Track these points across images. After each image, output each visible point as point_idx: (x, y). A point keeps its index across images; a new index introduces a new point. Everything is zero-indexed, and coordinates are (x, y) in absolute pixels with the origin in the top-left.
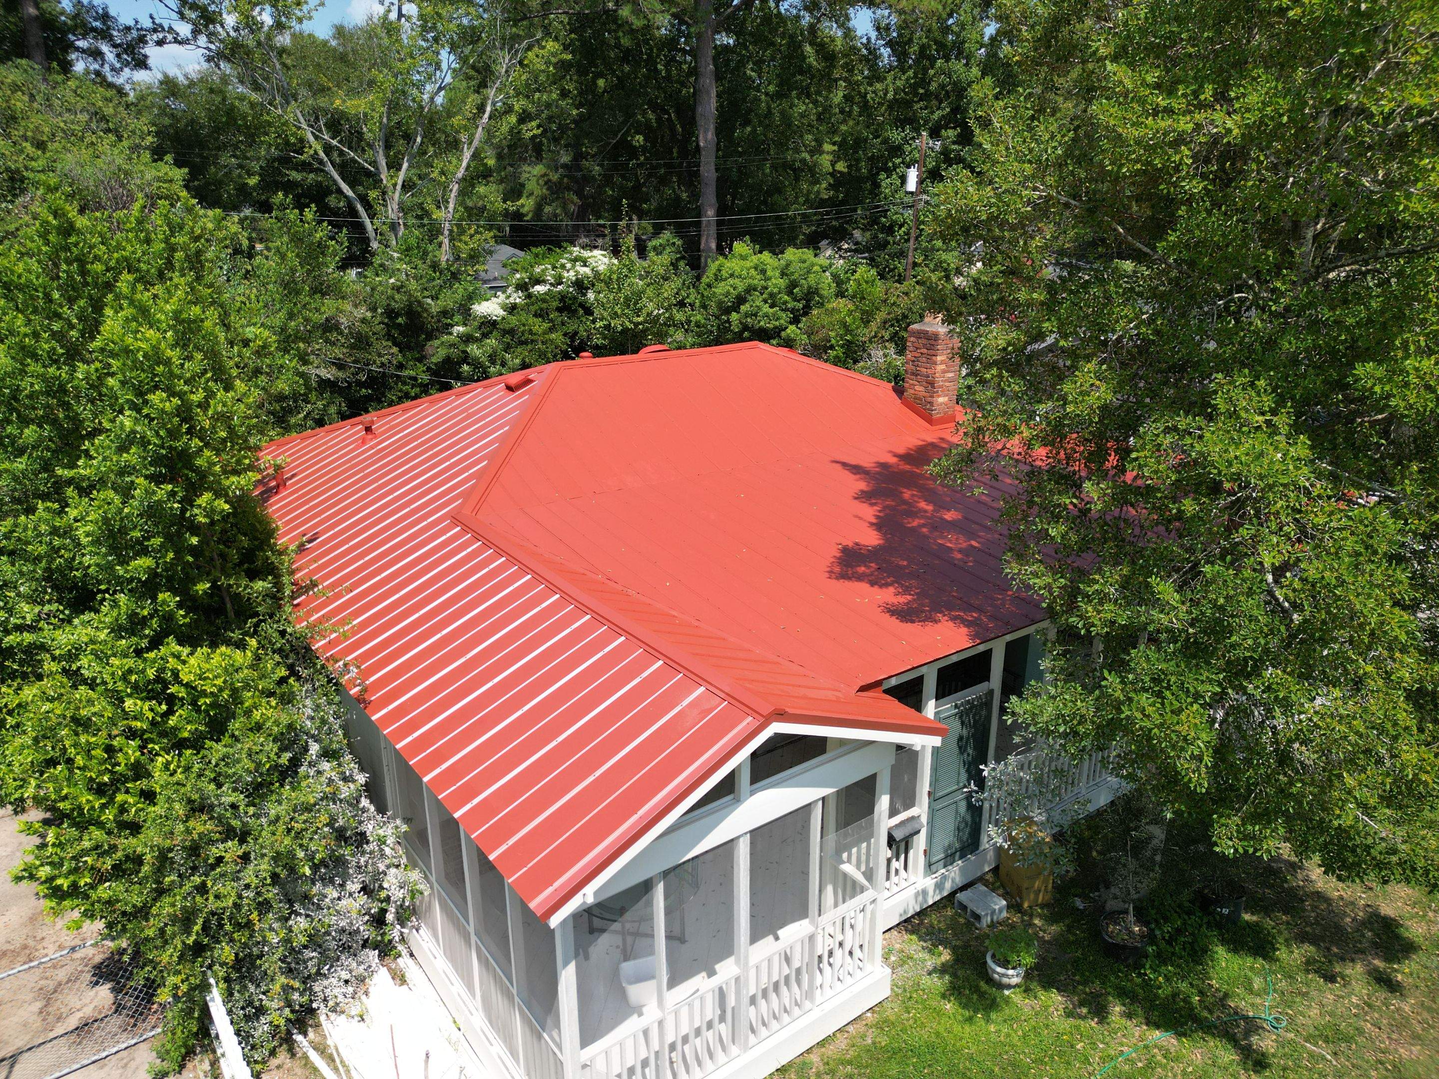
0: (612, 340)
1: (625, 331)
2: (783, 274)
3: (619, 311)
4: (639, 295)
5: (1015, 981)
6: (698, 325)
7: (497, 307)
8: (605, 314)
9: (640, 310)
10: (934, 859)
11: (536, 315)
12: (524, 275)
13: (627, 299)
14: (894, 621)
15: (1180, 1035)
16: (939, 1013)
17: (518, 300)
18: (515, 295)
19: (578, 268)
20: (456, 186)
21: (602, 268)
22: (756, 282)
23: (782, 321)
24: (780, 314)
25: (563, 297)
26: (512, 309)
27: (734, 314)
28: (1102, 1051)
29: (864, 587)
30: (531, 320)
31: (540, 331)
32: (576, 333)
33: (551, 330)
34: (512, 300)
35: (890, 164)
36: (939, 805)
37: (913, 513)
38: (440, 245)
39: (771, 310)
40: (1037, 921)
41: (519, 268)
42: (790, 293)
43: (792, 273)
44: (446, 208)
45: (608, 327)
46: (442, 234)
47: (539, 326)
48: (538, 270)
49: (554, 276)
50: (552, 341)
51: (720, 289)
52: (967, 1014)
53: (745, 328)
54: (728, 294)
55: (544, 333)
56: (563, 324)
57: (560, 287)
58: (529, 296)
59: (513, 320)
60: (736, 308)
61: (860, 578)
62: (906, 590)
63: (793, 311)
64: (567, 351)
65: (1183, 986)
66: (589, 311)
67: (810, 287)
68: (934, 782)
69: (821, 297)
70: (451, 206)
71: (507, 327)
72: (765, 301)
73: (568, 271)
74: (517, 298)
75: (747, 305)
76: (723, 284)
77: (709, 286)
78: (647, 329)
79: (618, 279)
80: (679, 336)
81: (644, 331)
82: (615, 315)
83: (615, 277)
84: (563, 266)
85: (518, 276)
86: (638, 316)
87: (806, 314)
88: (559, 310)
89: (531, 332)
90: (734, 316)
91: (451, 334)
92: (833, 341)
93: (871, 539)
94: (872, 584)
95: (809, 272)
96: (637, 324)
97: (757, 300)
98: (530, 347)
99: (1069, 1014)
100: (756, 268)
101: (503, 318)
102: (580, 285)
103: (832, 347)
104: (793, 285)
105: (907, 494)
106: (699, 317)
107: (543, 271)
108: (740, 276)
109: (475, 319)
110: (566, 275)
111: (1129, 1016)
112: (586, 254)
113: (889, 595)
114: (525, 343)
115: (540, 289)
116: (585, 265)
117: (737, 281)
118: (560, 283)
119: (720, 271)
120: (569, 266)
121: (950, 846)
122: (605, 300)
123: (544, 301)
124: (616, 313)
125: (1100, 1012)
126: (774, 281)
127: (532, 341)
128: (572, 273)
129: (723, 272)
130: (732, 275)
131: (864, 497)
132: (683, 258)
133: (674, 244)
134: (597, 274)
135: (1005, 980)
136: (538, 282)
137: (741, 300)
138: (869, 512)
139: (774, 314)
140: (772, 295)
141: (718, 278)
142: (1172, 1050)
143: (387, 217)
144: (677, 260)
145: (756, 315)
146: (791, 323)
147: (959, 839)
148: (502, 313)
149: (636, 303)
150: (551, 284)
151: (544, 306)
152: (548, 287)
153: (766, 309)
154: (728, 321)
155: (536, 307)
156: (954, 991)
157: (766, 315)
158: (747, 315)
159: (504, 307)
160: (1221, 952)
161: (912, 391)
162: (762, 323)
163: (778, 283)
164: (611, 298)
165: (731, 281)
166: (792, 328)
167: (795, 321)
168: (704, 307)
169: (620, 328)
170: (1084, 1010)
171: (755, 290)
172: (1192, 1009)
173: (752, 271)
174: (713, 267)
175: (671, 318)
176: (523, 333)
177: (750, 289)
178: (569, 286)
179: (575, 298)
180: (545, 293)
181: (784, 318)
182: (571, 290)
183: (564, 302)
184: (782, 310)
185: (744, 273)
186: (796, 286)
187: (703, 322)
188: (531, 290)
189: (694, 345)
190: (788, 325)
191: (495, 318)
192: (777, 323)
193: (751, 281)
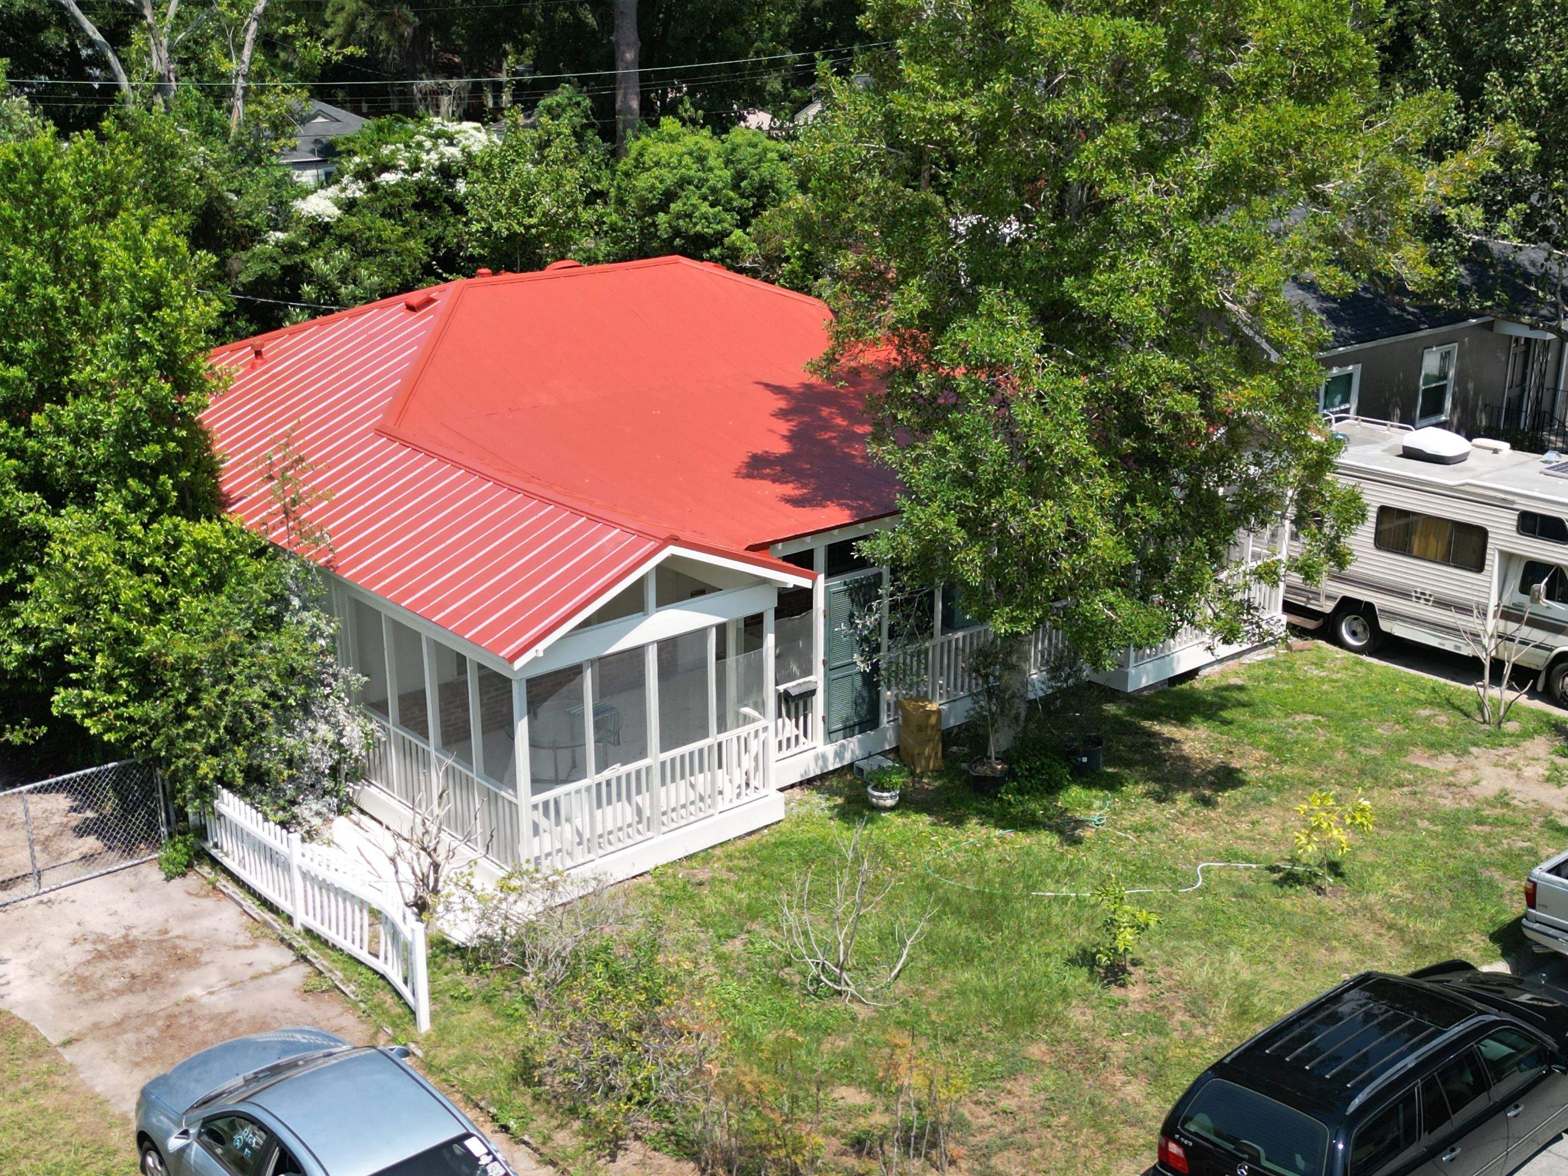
0: (494, 250)
1: (513, 236)
2: (728, 162)
3: (504, 211)
4: (531, 186)
5: (890, 803)
6: (613, 227)
7: (329, 203)
8: (485, 214)
9: (533, 208)
10: (834, 728)
11: (384, 215)
12: (366, 158)
13: (515, 193)
14: (788, 507)
16: (824, 826)
17: (358, 194)
18: (354, 186)
19: (442, 148)
20: (254, 26)
21: (476, 149)
22: (692, 173)
23: (726, 225)
24: (724, 214)
25: (421, 189)
26: (350, 206)
27: (661, 214)
29: (767, 483)
30: (380, 223)
31: (393, 237)
32: (440, 239)
33: (407, 236)
34: (349, 193)
36: (835, 675)
37: (826, 425)
38: (230, 110)
39: (711, 210)
40: (925, 780)
41: (357, 148)
42: (736, 187)
43: (739, 161)
44: (238, 58)
45: (487, 231)
46: (233, 95)
47: (390, 230)
48: (386, 151)
49: (407, 160)
50: (410, 251)
51: (643, 181)
52: (847, 825)
53: (677, 233)
54: (652, 188)
55: (399, 240)
56: (422, 226)
57: (417, 176)
58: (374, 188)
59: (354, 223)
60: (664, 207)
61: (764, 477)
62: (804, 486)
63: (740, 211)
64: (429, 264)
65: (1032, 806)
66: (459, 209)
67: (763, 180)
68: (828, 651)
69: (778, 192)
70: (247, 53)
71: (346, 232)
72: (704, 198)
73: (428, 152)
74: (357, 191)
75: (680, 203)
76: (645, 175)
77: (627, 174)
78: (543, 233)
79: (501, 165)
80: (588, 243)
81: (540, 235)
82: (498, 215)
83: (496, 162)
84: (420, 145)
85: (357, 159)
86: (530, 216)
87: (755, 215)
88: (416, 207)
89: (380, 240)
90: (662, 217)
91: (265, 242)
92: (788, 252)
93: (782, 448)
94: (774, 482)
95: (760, 161)
96: (528, 228)
97: (691, 199)
98: (379, 259)
100: (690, 154)
101: (340, 220)
102: (446, 172)
103: (787, 260)
104: (740, 176)
105: (825, 412)
106: (614, 217)
107: (393, 152)
108: (668, 165)
109: (299, 221)
110: (425, 157)
112: (452, 127)
113: (789, 490)
115: (389, 178)
116: (451, 144)
117: (664, 172)
118: (417, 169)
119: (641, 155)
120: (428, 144)
121: (847, 719)
122: (483, 194)
123: (395, 195)
124: (499, 212)
126: (717, 172)
127: (382, 251)
128: (434, 156)
129: (646, 158)
130: (657, 164)
131: (782, 414)
132: (592, 125)
133: (578, 104)
134: (469, 156)
135: (881, 802)
136: (386, 168)
137: (669, 196)
138: (784, 427)
139: (715, 216)
140: (714, 190)
141: (639, 165)
142: (1008, 838)
143: (151, 71)
144: (584, 127)
145: (690, 216)
146: (738, 226)
147: (857, 714)
148: (337, 212)
149: (526, 200)
150: (405, 171)
151: (395, 201)
152: (400, 175)
153: (705, 207)
154: (654, 224)
155: (384, 203)
156: (841, 816)
157: (704, 217)
158: (678, 216)
159: (338, 203)
162: (699, 228)
163: (721, 175)
164: (492, 192)
165: (656, 171)
166: (738, 232)
167: (743, 224)
168: (621, 203)
169: (505, 233)
171: (690, 183)
172: (1035, 818)
173: (687, 160)
174: (634, 147)
175: (576, 219)
176: (368, 240)
177: (684, 182)
178: (430, 174)
179: (439, 191)
180: (397, 184)
181: (730, 219)
182: (433, 178)
183: (424, 196)
184: (725, 210)
185: (674, 160)
186: (744, 178)
187: (620, 223)
188: (377, 180)
189: (608, 255)
190: (732, 228)
191: (327, 219)
192: (719, 227)
193: (684, 171)
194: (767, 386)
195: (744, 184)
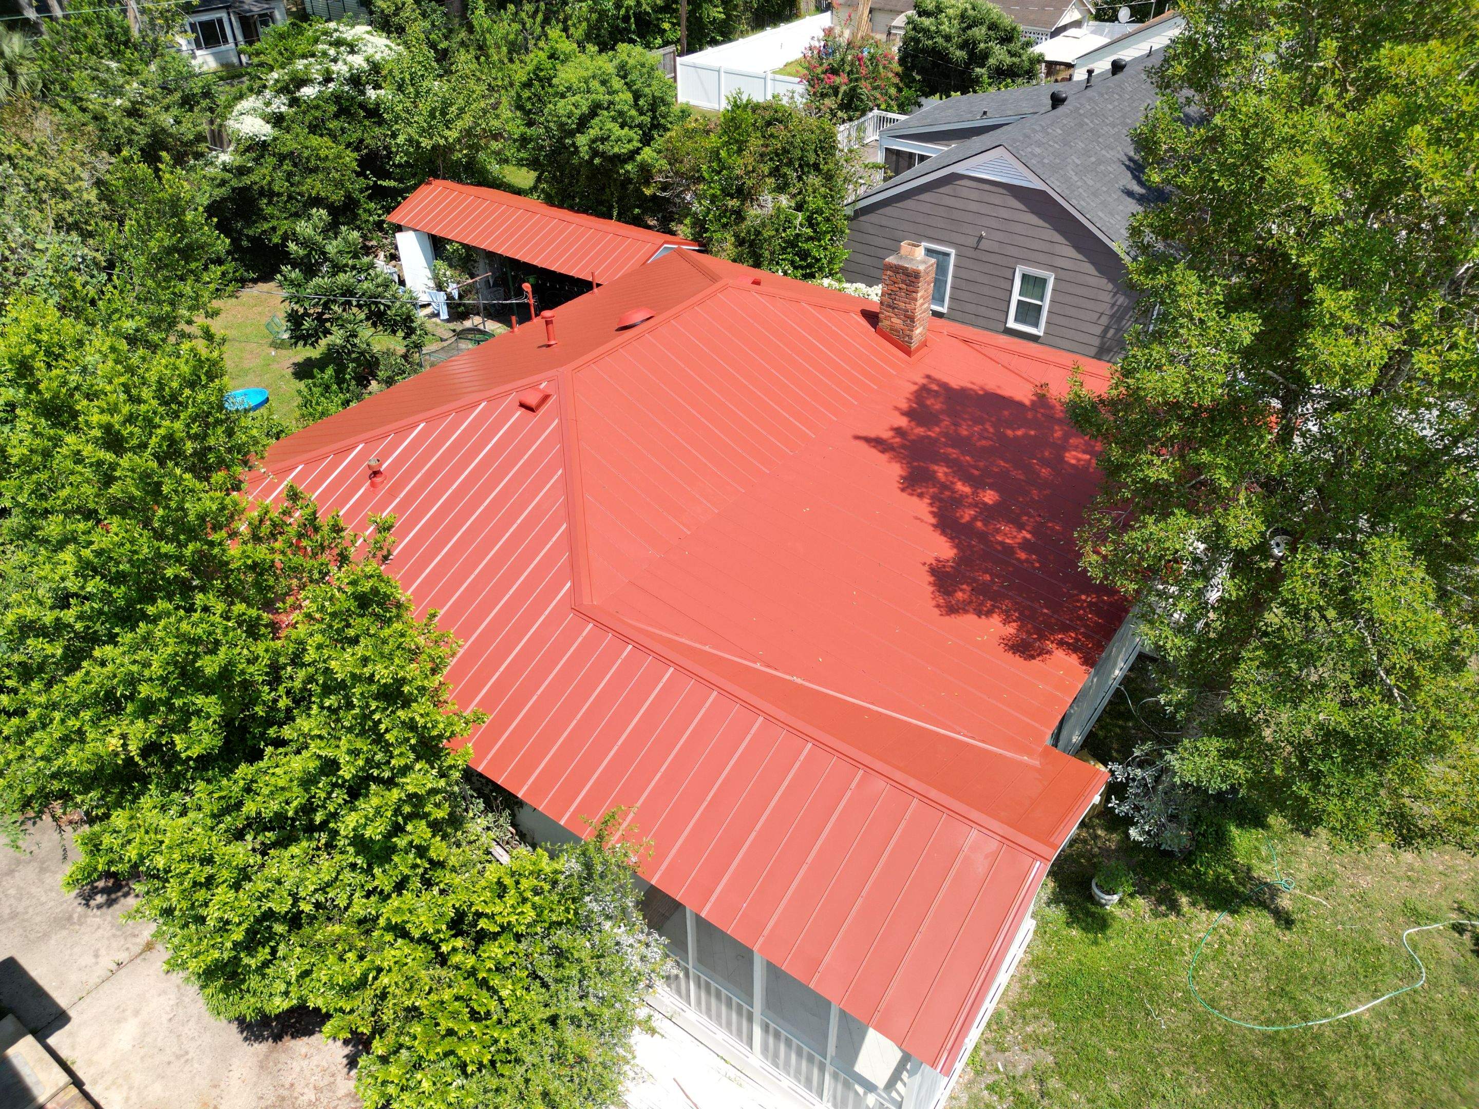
0: (419, 158)
2: (627, 85)
7: (259, 120)
12: (283, 73)
15: (1233, 912)
16: (1071, 940)
17: (284, 109)
18: (277, 101)
19: (347, 57)
21: (377, 55)
23: (634, 143)
24: (632, 134)
25: (337, 98)
26: (279, 122)
27: (579, 137)
28: (1188, 940)
30: (314, 141)
34: (274, 108)
39: (622, 132)
40: (1099, 832)
41: (274, 64)
42: (637, 106)
48: (299, 65)
49: (320, 72)
50: (347, 166)
52: (1091, 936)
55: (336, 157)
57: (332, 86)
58: (296, 102)
59: (289, 143)
60: (580, 132)
65: (1221, 870)
66: (371, 113)
67: (656, 96)
71: (284, 150)
72: (614, 120)
73: (335, 62)
74: (280, 105)
75: (596, 128)
82: (422, 131)
83: (408, 77)
84: (326, 55)
85: (275, 75)
86: (448, 128)
87: (656, 130)
88: (336, 115)
89: (318, 158)
90: (580, 140)
99: (1156, 914)
101: (274, 138)
102: (355, 80)
107: (306, 67)
109: (238, 141)
110: (334, 68)
111: (1193, 904)
112: (348, 32)
115: (308, 92)
116: (352, 52)
118: (331, 81)
120: (332, 53)
122: (400, 108)
123: (317, 107)
125: (1174, 907)
128: (341, 65)
131: (908, 484)
135: (1111, 903)
136: (303, 82)
139: (625, 137)
142: (1231, 926)
145: (607, 139)
146: (644, 144)
148: (270, 130)
150: (320, 84)
151: (318, 114)
152: (317, 87)
153: (616, 130)
154: (574, 145)
155: (308, 118)
156: (1073, 919)
157: (619, 140)
159: (269, 120)
160: (1234, 831)
161: (888, 323)
164: (410, 106)
165: (572, 99)
166: (647, 148)
167: (648, 140)
170: (1164, 908)
171: (601, 107)
172: (1232, 887)
173: (592, 83)
176: (308, 159)
177: (596, 105)
178: (343, 84)
179: (353, 98)
180: (316, 97)
181: (637, 138)
182: (346, 88)
183: (340, 104)
184: (633, 129)
186: (640, 97)
188: (297, 94)
190: (640, 145)
191: (263, 138)
192: (631, 147)
193: (594, 96)
194: (867, 440)
195: (641, 102)
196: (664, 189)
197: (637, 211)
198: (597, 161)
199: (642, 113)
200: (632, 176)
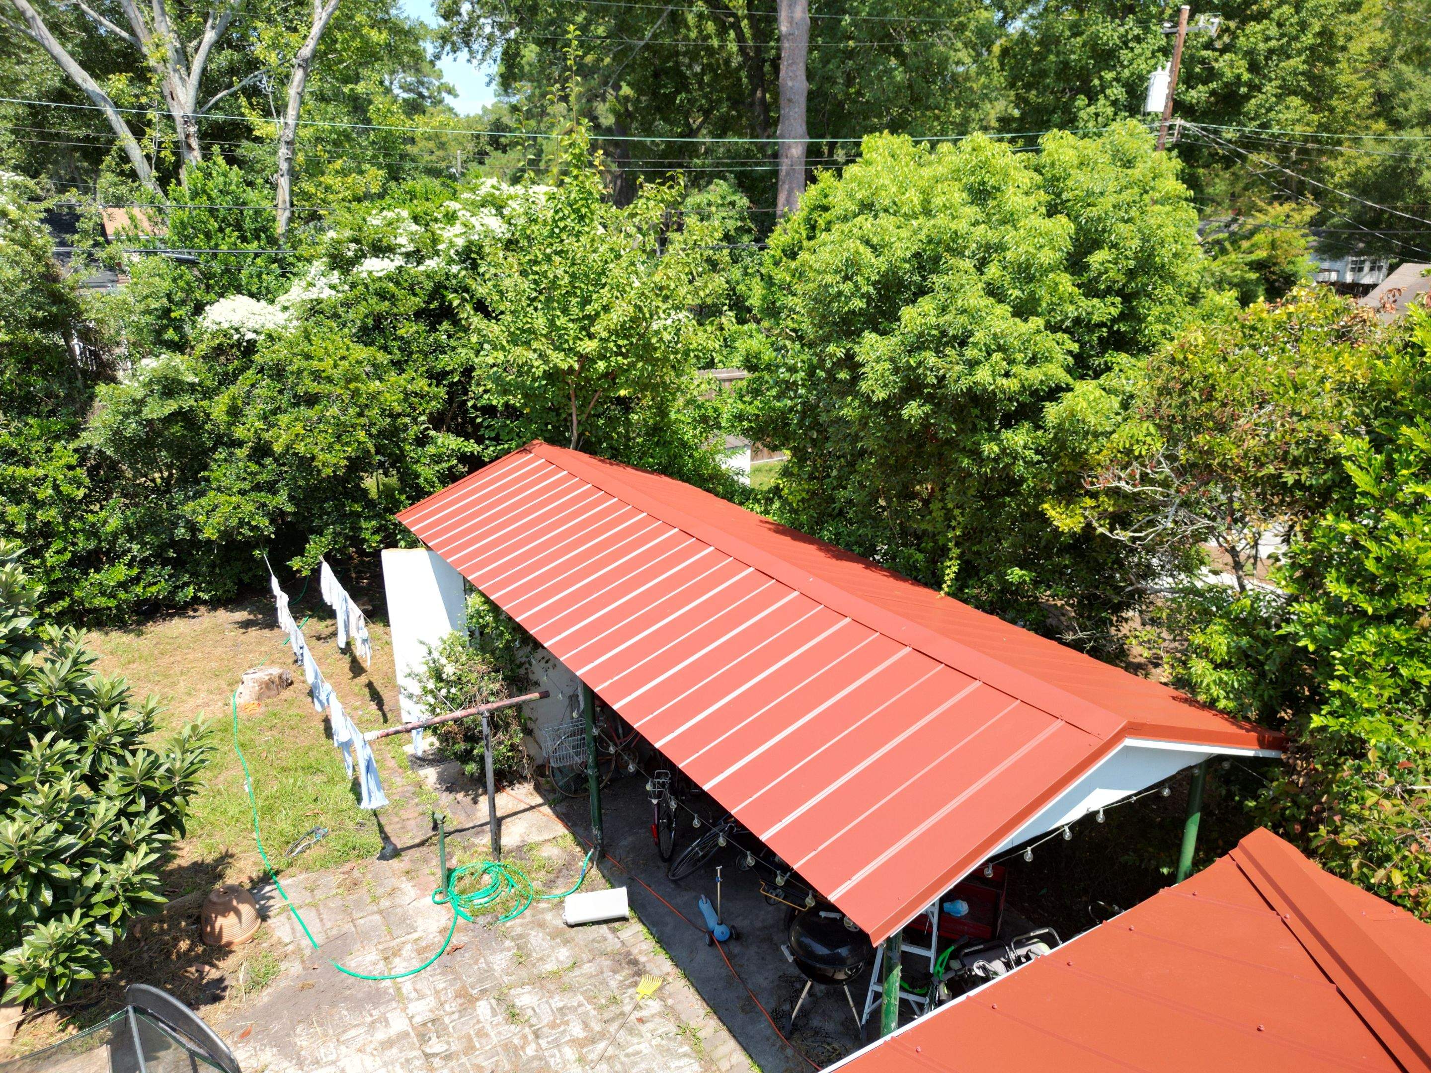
1: (554, 376)
11: (356, 332)
12: (345, 234)
17: (326, 294)
18: (323, 280)
19: (481, 220)
20: (299, 75)
22: (962, 226)
23: (1051, 369)
24: (1048, 342)
25: (437, 287)
26: (310, 314)
27: (870, 337)
35: (1096, 82)
38: (274, 189)
39: (1016, 328)
42: (1077, 266)
49: (417, 238)
54: (852, 268)
57: (431, 264)
58: (351, 283)
63: (1082, 331)
67: (1145, 251)
70: (291, 112)
72: (994, 292)
74: (325, 287)
75: (926, 304)
78: (622, 370)
84: (448, 217)
90: (872, 345)
96: (585, 360)
101: (270, 337)
104: (1088, 239)
108: (893, 210)
110: (448, 234)
114: (311, 400)
115: (377, 267)
117: (885, 225)
118: (429, 254)
120: (461, 215)
123: (382, 295)
126: (1027, 226)
128: (462, 232)
130: (866, 207)
133: (733, 204)
136: (380, 249)
137: (900, 289)
139: (1024, 343)
140: (1021, 274)
145: (956, 342)
146: (1080, 373)
150: (406, 256)
151: (384, 307)
152: (399, 261)
153: (998, 319)
154: (850, 361)
155: (361, 311)
158: (919, 344)
162: (983, 375)
165: (865, 226)
166: (1083, 390)
168: (772, 311)
171: (956, 253)
174: (803, 202)
178: (451, 262)
180: (387, 278)
182: (455, 269)
184: (1053, 328)
185: (914, 197)
186: (1097, 245)
187: (768, 355)
188: (357, 270)
189: (740, 417)
190: (1064, 377)
191: (250, 336)
192: (1035, 375)
193: (942, 220)
195: (1097, 258)
196: (1120, 520)
197: (1016, 574)
198: (913, 410)
199: (1090, 290)
200: (1019, 468)
